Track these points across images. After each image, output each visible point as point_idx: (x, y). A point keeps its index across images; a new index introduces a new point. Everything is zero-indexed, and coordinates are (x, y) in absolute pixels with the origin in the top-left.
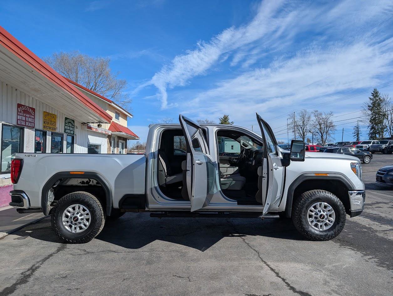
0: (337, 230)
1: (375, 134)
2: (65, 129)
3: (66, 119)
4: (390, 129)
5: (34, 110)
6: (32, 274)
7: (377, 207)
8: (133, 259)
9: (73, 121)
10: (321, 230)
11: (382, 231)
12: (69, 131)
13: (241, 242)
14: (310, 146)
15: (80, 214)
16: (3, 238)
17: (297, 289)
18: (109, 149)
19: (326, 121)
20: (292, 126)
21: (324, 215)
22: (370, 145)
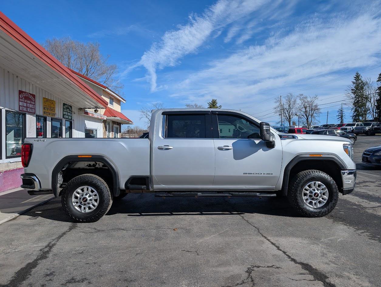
0: (330, 207)
1: (359, 117)
2: (64, 115)
3: (64, 104)
4: (373, 112)
5: (34, 96)
6: (50, 250)
7: (365, 186)
8: (142, 235)
9: (71, 107)
10: (315, 207)
11: (371, 207)
12: (67, 117)
13: (240, 219)
14: (297, 129)
15: (88, 195)
16: (16, 219)
17: (298, 261)
18: (105, 134)
19: (311, 104)
20: (279, 109)
21: (318, 194)
22: (354, 127)
